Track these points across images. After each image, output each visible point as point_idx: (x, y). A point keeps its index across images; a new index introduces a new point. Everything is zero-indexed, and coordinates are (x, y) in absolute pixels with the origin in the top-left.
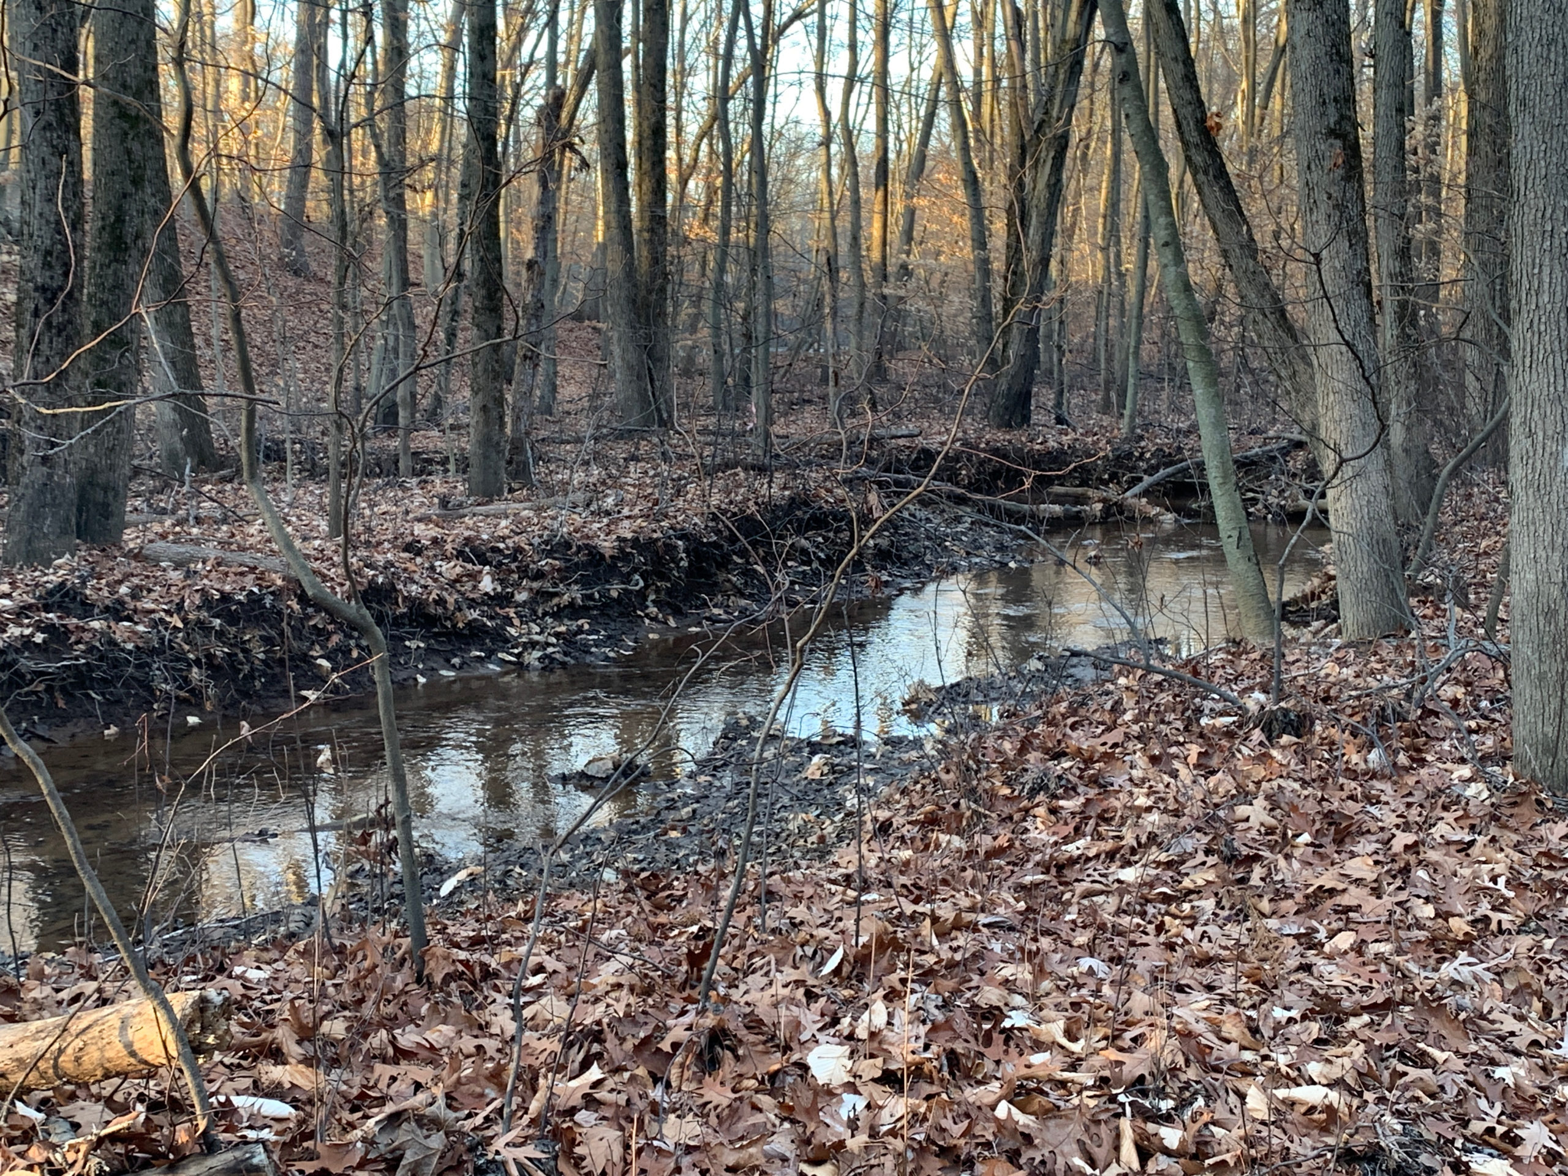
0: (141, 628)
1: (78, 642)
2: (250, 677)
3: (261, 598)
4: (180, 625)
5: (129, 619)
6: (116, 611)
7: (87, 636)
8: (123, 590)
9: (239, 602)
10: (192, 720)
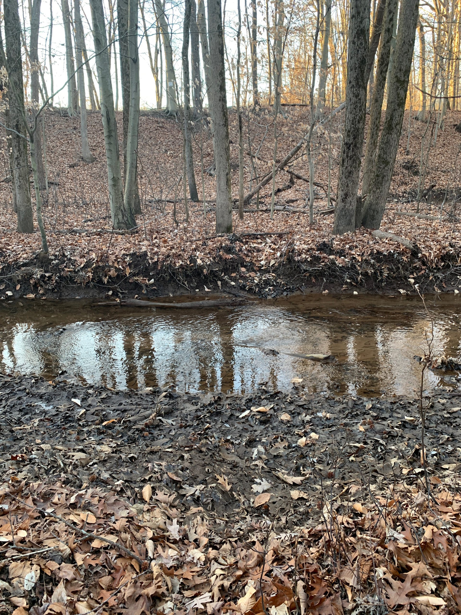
0: (347, 260)
1: (323, 262)
2: (381, 281)
3: (393, 255)
4: (360, 260)
5: (344, 256)
6: (341, 253)
7: (326, 260)
8: (347, 246)
9: (385, 255)
10: (355, 293)
